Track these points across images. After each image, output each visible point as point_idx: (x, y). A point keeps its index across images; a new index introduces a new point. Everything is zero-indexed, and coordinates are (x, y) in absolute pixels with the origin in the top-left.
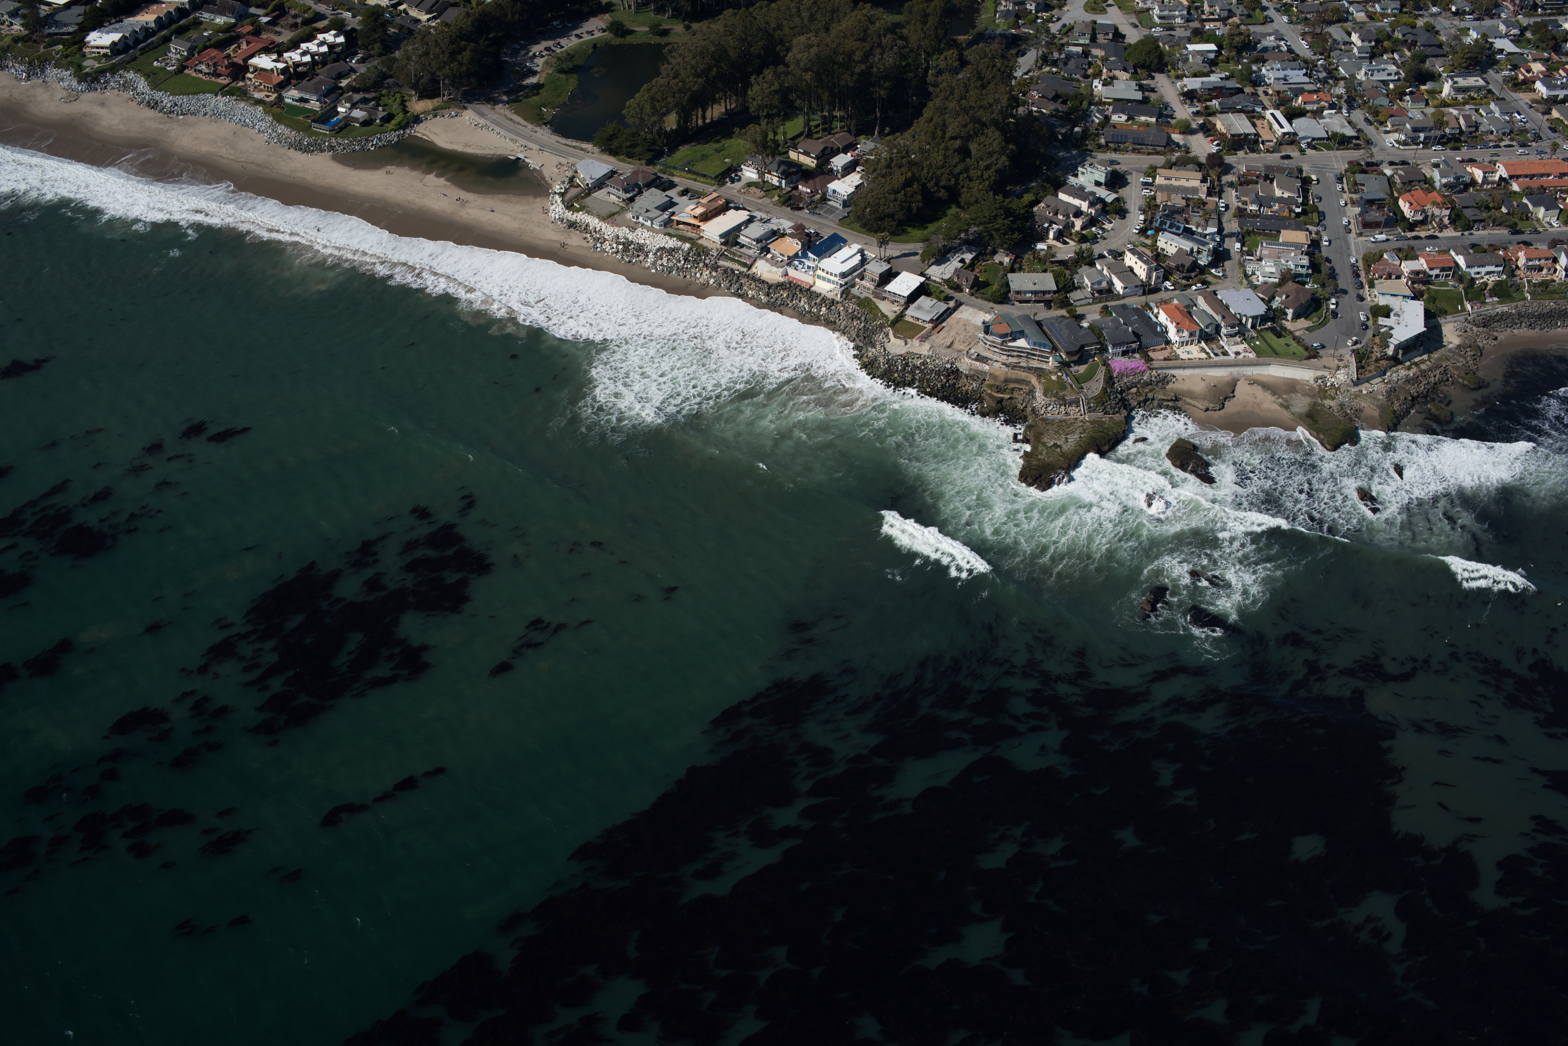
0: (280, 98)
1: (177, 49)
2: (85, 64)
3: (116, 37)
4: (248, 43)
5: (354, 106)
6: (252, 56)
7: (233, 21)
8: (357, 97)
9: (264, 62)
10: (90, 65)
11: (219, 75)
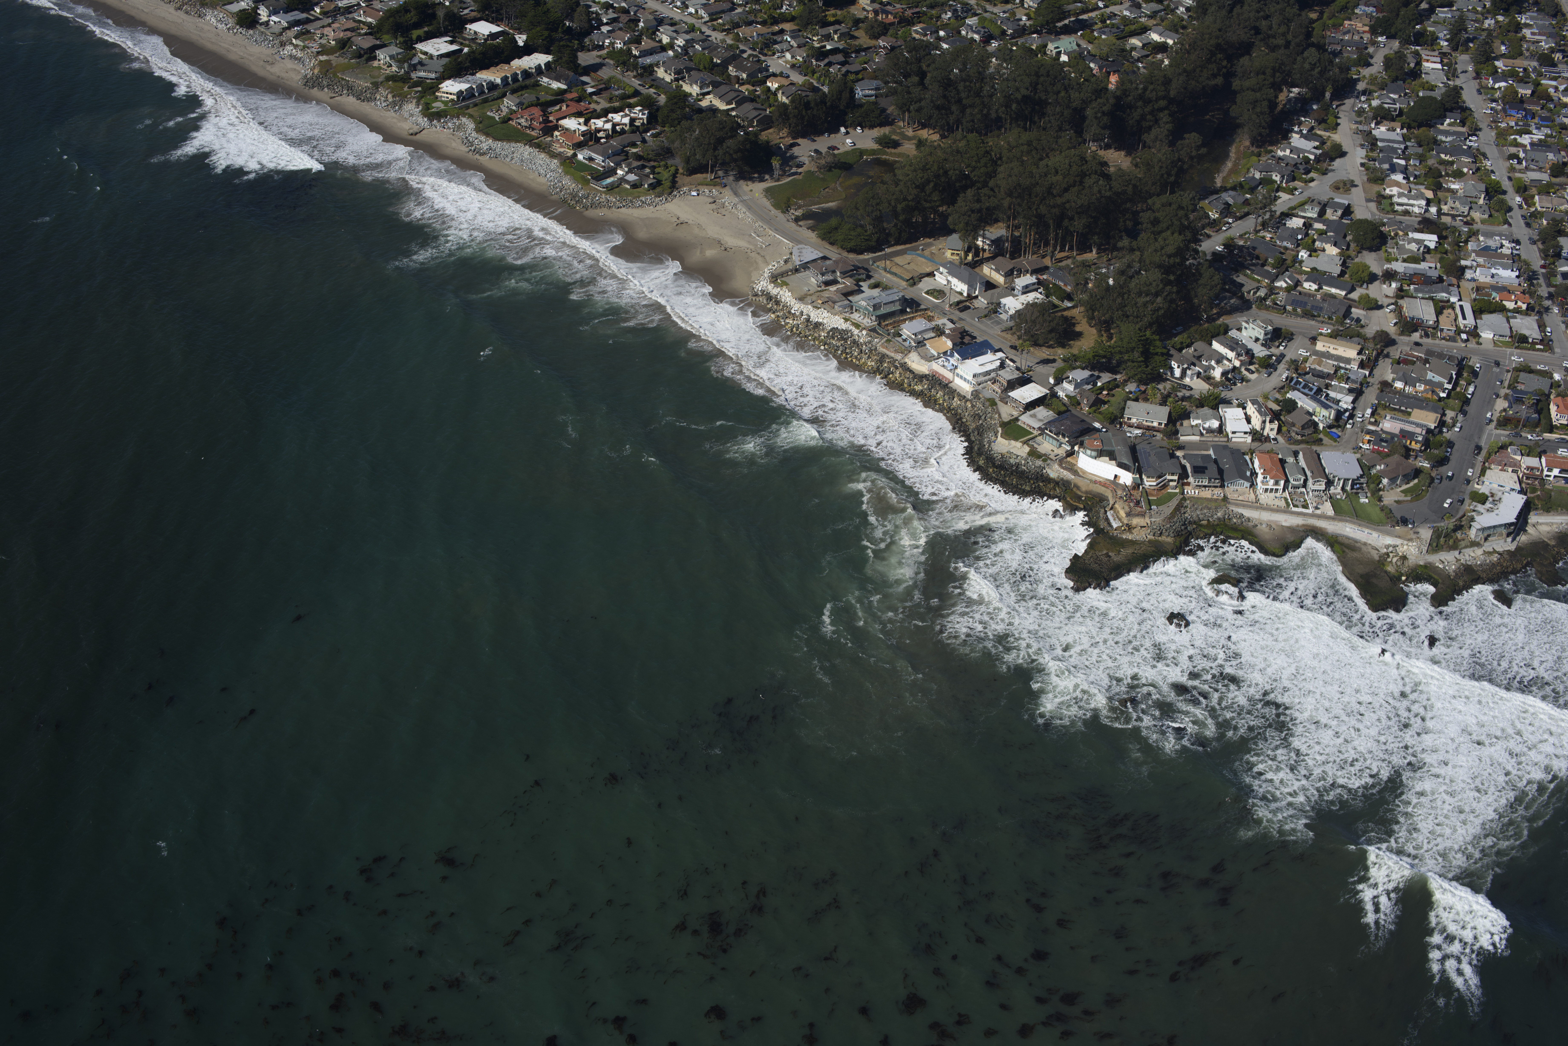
0: (575, 155)
1: (509, 103)
2: (434, 105)
3: (464, 86)
4: (567, 106)
5: (630, 171)
6: (565, 118)
7: (564, 87)
8: (636, 164)
9: (571, 124)
10: (438, 106)
11: (533, 129)
